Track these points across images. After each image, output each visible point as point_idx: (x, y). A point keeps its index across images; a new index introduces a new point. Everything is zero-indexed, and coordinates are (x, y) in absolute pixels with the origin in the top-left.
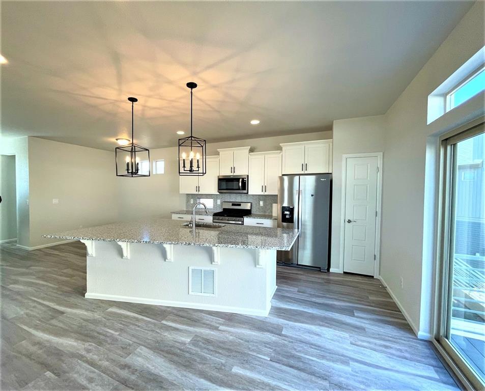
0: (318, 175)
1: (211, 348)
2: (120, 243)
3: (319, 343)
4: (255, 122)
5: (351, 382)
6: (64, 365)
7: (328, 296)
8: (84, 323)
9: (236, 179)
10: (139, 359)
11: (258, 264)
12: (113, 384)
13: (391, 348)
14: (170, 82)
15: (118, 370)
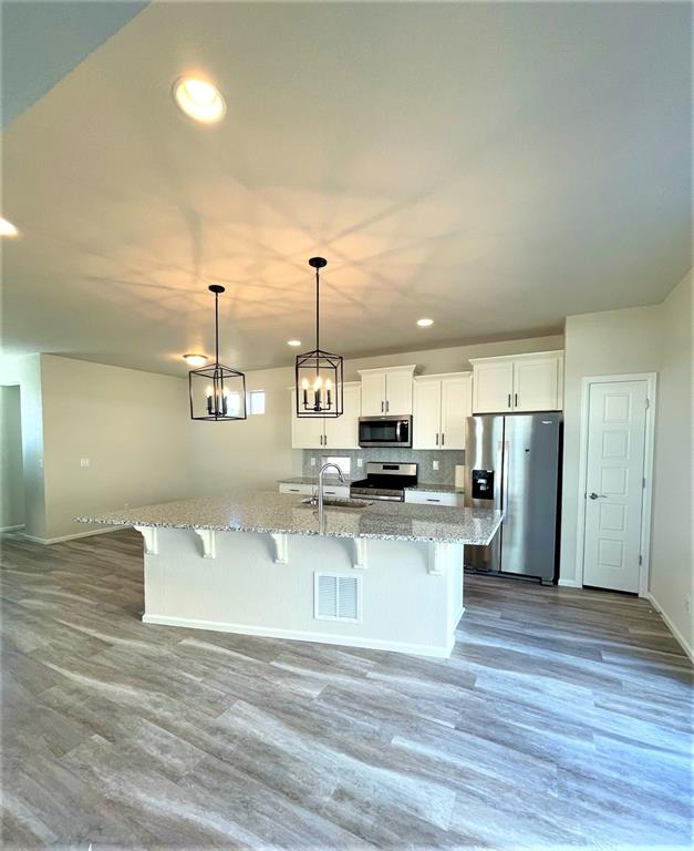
0: (538, 415)
1: (355, 706)
2: (199, 532)
3: (538, 704)
4: (425, 323)
5: (596, 768)
6: (120, 726)
7: (554, 626)
8: (146, 662)
9: (391, 423)
10: (239, 720)
11: (433, 569)
12: (199, 757)
13: (668, 714)
14: (281, 259)
15: (206, 736)
